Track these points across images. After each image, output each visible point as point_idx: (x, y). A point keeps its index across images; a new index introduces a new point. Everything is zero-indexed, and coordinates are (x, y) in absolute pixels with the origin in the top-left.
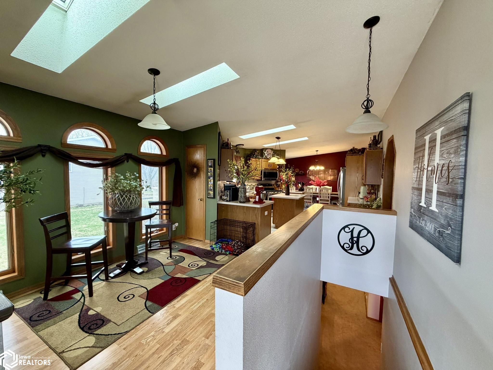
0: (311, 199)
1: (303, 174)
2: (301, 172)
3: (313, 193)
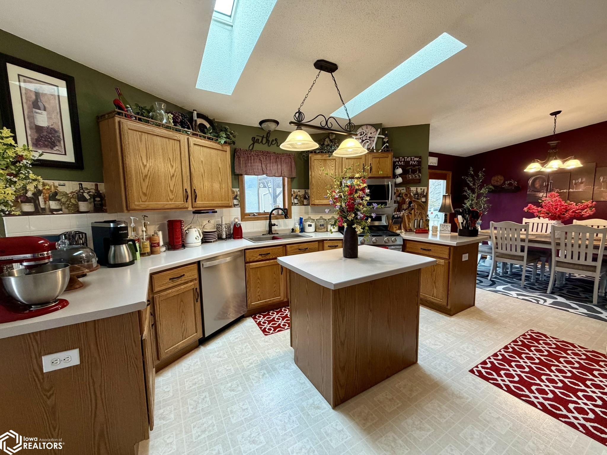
0: (523, 257)
1: (515, 187)
2: (510, 184)
3: (530, 241)
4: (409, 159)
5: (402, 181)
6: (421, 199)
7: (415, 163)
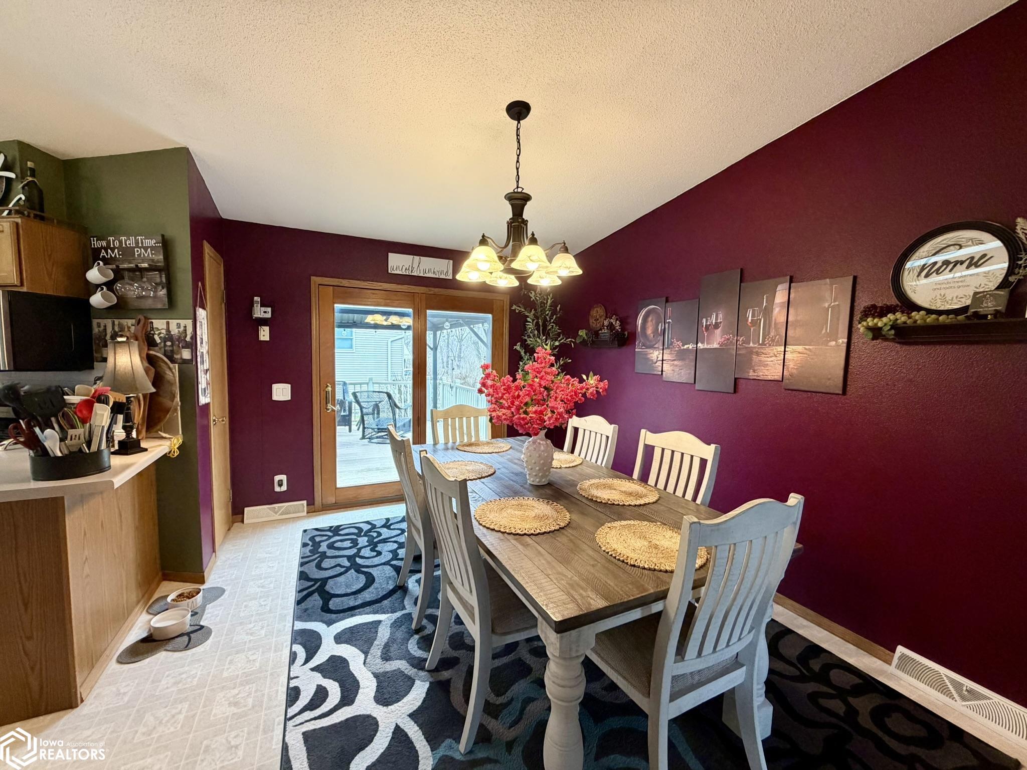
4: (131, 242)
5: (115, 300)
6: (180, 353)
7: (149, 254)
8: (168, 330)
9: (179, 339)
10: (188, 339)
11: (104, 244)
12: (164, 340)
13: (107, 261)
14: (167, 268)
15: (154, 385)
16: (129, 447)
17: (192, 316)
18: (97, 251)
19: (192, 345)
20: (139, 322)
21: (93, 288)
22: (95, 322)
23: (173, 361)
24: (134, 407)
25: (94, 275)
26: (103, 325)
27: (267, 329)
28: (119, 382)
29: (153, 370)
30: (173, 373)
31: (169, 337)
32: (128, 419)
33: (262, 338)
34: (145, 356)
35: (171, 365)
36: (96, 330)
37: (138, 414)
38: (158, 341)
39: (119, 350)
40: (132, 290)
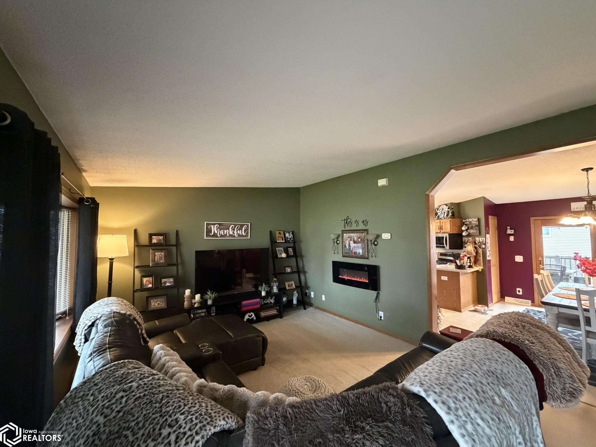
4: (471, 220)
5: (467, 234)
6: (482, 246)
7: (475, 222)
8: (479, 240)
9: (482, 243)
10: (484, 243)
11: (465, 221)
12: (478, 243)
13: (466, 225)
14: (479, 226)
15: (476, 254)
16: (470, 267)
17: (485, 236)
18: (464, 222)
19: (485, 244)
20: (473, 239)
21: (463, 231)
22: (463, 238)
23: (480, 248)
24: (471, 258)
25: (464, 228)
26: (465, 239)
27: (513, 237)
28: (468, 253)
29: (476, 250)
30: (480, 251)
31: (479, 242)
32: (470, 260)
33: (511, 240)
34: (474, 246)
35: (480, 249)
36: (463, 240)
37: (472, 260)
38: (477, 243)
39: (469, 246)
40: (471, 231)
